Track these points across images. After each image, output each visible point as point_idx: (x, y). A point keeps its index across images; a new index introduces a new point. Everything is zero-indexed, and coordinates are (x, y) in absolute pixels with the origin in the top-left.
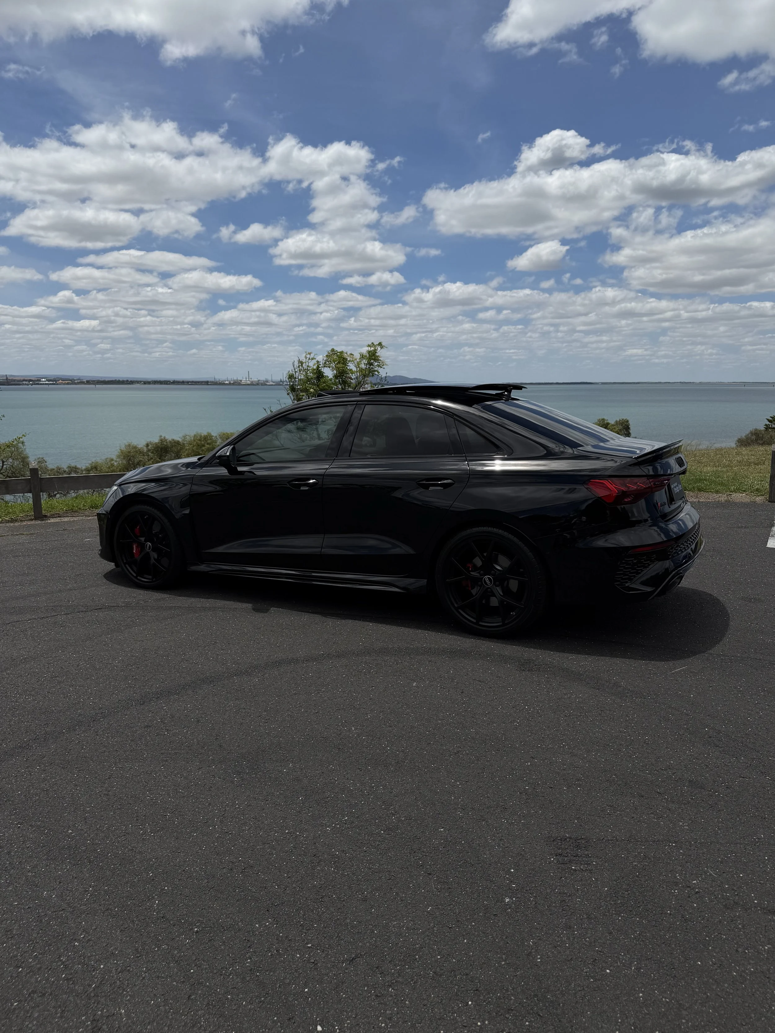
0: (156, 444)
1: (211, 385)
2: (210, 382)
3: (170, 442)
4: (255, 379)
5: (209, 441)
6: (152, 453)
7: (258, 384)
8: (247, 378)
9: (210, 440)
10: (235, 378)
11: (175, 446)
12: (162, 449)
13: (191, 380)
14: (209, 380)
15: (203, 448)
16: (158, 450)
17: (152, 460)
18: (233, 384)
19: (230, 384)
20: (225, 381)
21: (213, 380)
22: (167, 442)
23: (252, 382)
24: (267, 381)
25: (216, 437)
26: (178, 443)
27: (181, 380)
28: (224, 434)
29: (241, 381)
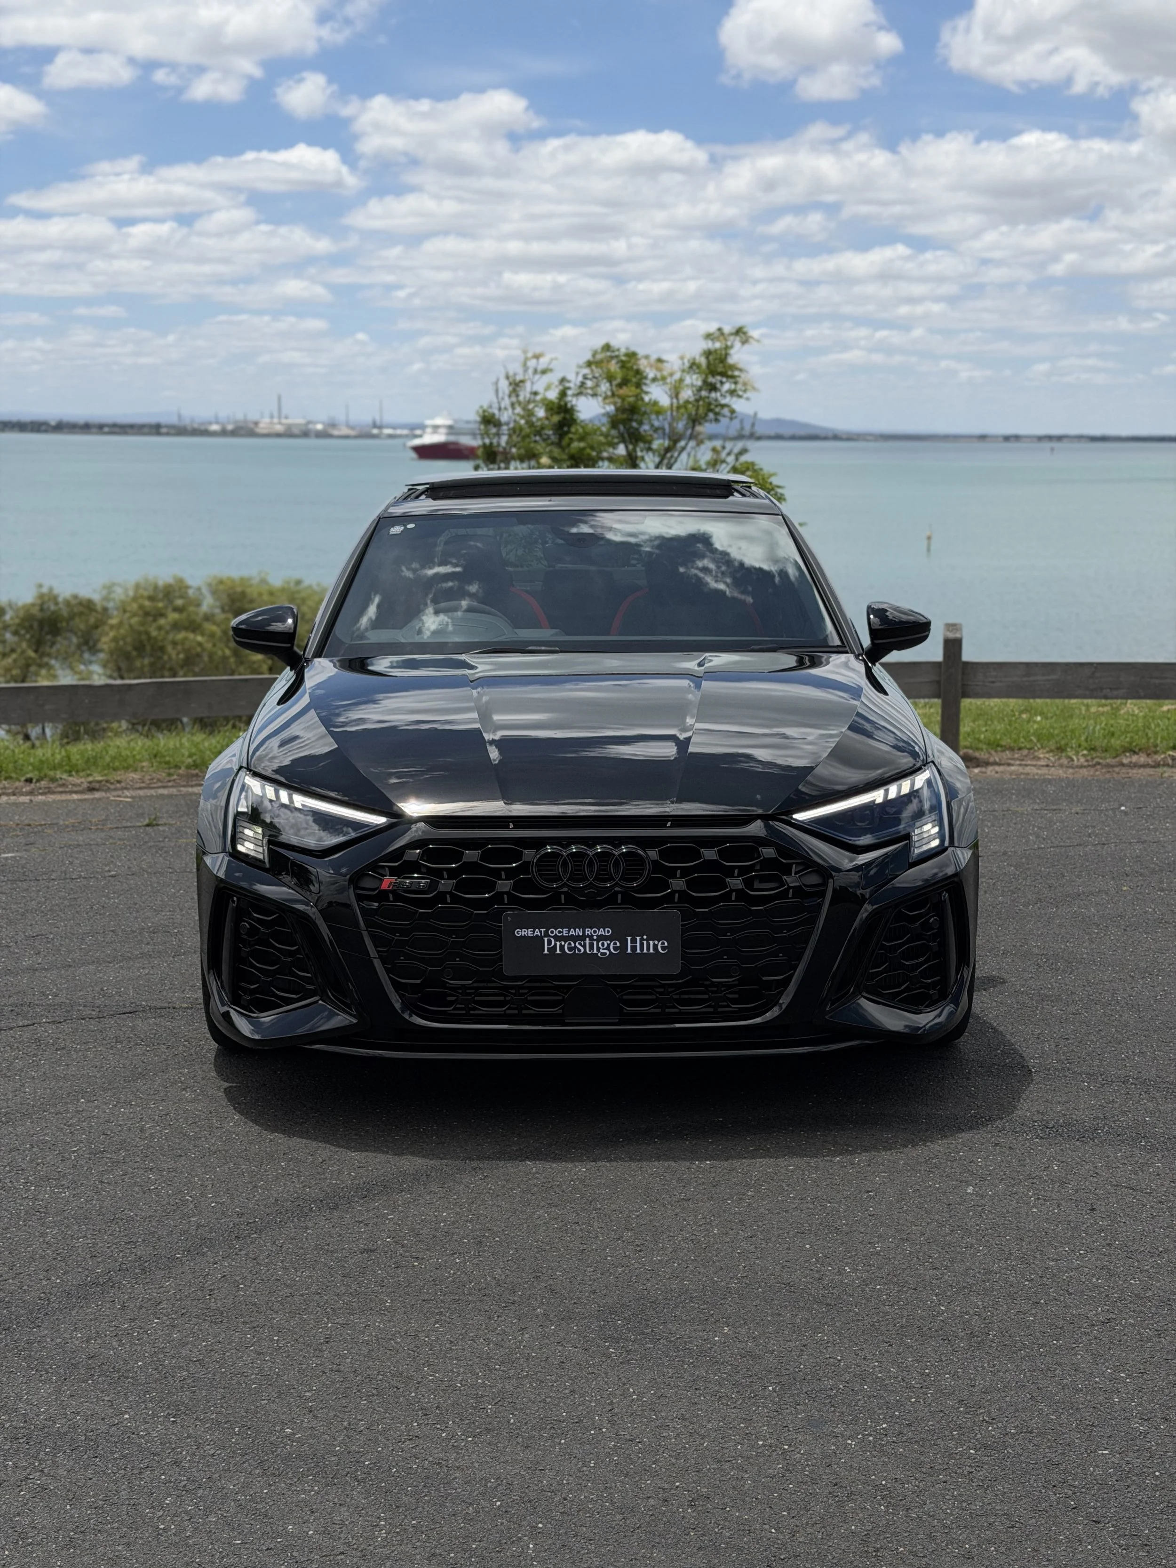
0: (27, 608)
1: (168, 434)
2: (167, 426)
3: (67, 603)
4: (297, 420)
5: (179, 602)
6: (16, 633)
7: (305, 434)
8: (276, 414)
9: (181, 597)
10: (240, 416)
11: (81, 614)
12: (41, 623)
13: (110, 420)
14: (163, 420)
15: (162, 621)
16: (31, 627)
17: (14, 656)
18: (234, 433)
19: (224, 433)
20: (210, 423)
21: (174, 420)
22: (56, 604)
23: (289, 427)
24: (333, 425)
25: (199, 589)
26: (88, 606)
27: (81, 421)
28: (221, 582)
29: (256, 424)
